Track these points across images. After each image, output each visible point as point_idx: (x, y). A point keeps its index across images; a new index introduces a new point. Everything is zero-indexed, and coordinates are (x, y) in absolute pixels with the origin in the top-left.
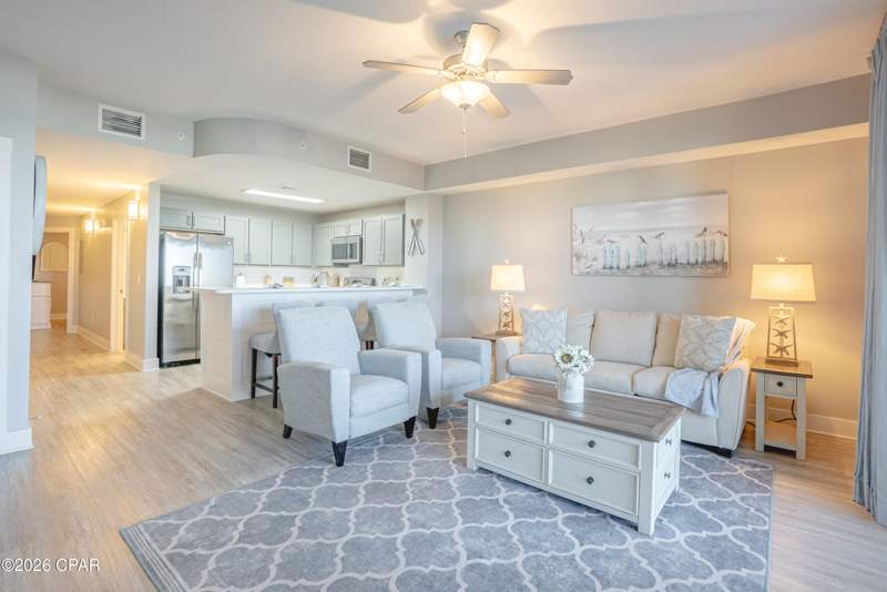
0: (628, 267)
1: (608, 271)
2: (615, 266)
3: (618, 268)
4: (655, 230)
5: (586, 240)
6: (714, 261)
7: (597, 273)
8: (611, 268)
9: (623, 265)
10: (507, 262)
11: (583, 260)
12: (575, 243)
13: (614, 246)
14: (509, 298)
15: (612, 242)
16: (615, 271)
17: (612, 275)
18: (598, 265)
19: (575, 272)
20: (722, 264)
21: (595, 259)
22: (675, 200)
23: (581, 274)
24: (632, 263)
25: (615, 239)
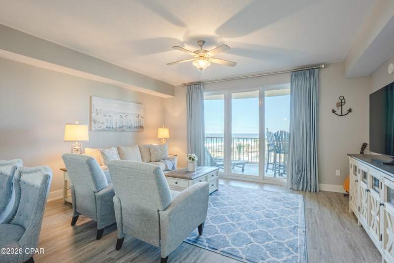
0: (116, 128)
1: (108, 129)
2: (111, 127)
3: (112, 128)
4: (125, 113)
5: (99, 114)
6: (141, 127)
7: (104, 130)
8: (110, 128)
9: (114, 127)
10: (77, 123)
11: (97, 124)
12: (93, 115)
13: (111, 118)
14: (78, 146)
15: (110, 116)
16: (111, 129)
17: (110, 131)
18: (104, 126)
19: (93, 129)
20: (142, 127)
21: (102, 124)
22: (131, 103)
23: (96, 131)
24: (118, 126)
25: (111, 115)
